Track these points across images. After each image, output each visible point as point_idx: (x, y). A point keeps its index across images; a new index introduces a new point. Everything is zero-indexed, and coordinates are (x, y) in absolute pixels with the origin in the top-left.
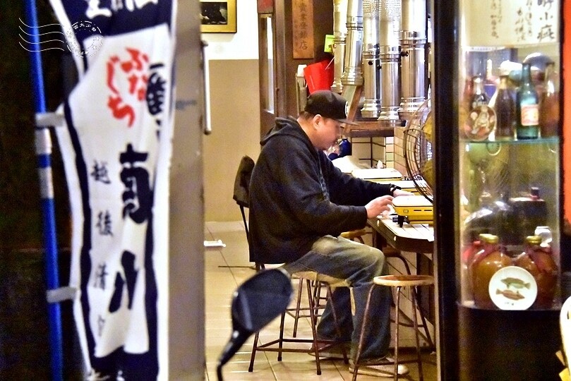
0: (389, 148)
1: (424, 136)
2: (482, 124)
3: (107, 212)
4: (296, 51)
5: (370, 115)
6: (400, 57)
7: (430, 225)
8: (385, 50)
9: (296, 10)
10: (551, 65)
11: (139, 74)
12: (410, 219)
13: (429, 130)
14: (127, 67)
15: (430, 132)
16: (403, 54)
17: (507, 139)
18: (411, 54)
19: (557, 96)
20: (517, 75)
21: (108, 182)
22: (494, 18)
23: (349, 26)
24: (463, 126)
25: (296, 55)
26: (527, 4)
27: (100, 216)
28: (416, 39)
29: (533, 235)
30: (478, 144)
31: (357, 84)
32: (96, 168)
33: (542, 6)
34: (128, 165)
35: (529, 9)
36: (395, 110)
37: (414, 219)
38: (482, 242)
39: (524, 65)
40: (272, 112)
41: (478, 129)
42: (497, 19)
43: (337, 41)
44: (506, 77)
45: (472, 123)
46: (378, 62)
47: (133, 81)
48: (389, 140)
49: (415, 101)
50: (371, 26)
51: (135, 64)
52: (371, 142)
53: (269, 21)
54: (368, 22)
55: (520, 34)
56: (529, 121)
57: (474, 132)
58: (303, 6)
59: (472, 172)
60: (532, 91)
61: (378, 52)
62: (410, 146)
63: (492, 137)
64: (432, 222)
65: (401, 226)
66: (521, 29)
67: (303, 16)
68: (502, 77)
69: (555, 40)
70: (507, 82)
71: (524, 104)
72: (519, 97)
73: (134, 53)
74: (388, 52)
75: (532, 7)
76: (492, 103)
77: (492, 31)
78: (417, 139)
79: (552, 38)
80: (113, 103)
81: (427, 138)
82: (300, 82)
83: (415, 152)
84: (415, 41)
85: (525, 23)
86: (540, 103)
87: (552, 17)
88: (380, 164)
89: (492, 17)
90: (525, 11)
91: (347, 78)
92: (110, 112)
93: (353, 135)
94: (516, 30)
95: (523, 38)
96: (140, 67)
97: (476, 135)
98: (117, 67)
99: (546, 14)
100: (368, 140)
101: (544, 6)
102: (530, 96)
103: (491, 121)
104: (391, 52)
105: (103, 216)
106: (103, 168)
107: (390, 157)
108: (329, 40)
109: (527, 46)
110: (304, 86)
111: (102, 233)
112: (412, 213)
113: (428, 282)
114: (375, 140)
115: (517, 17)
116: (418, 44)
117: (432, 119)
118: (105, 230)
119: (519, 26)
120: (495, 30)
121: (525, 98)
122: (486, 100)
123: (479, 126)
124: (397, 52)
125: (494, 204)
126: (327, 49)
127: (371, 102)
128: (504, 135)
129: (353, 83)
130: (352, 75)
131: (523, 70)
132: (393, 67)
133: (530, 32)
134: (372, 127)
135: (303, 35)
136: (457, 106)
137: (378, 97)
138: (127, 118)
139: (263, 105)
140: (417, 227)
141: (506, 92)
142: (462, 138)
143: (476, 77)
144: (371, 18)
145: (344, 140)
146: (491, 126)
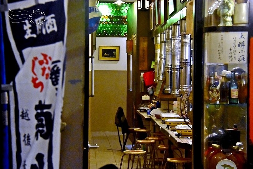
0: (175, 105)
1: (189, 101)
2: (214, 96)
3: (28, 134)
4: (141, 67)
5: (168, 92)
6: (180, 69)
7: (191, 138)
8: (174, 67)
9: (141, 52)
10: (244, 72)
11: (46, 66)
12: (183, 135)
13: (191, 98)
14: (41, 63)
15: (191, 99)
16: (181, 68)
17: (225, 103)
18: (184, 68)
19: (246, 85)
20: (229, 76)
21: (29, 120)
22: (220, 51)
23: (160, 57)
24: (206, 97)
25: (140, 69)
26: (234, 46)
27: (25, 136)
28: (187, 62)
29: (235, 145)
30: (212, 105)
31: (163, 80)
32: (23, 112)
33: (240, 47)
34: (39, 111)
35: (235, 48)
36: (177, 90)
37: (184, 135)
38: (213, 147)
39: (232, 72)
40: (131, 90)
41: (212, 99)
42: (221, 52)
43: (156, 64)
44: (225, 77)
45: (209, 96)
46: (171, 71)
47: (44, 69)
48: (175, 102)
49: (186, 87)
50: (169, 58)
51: (45, 61)
52: (168, 103)
53: (131, 56)
54: (168, 56)
55: (231, 59)
56: (234, 96)
57: (210, 100)
58: (143, 51)
59: (209, 117)
60: (236, 83)
61: (171, 67)
62: (183, 105)
63: (218, 102)
64: (191, 136)
65: (179, 137)
66: (231, 57)
67: (143, 54)
68: (223, 77)
69: (246, 61)
70: (224, 79)
71: (232, 89)
72: (230, 85)
73: (45, 56)
74: (175, 68)
75: (236, 47)
76: (218, 88)
77: (219, 57)
78: (186, 102)
79: (245, 61)
80: (34, 80)
81: (190, 102)
82: (142, 79)
83: (185, 108)
84: (186, 63)
85: (233, 53)
86: (239, 88)
87: (244, 52)
88: (171, 111)
89: (219, 51)
90: (233, 49)
91: (159, 78)
92: (32, 84)
93: (161, 100)
94: (229, 57)
95: (232, 60)
96: (47, 63)
97: (211, 101)
98: (37, 63)
99: (242, 50)
100: (167, 102)
101: (241, 47)
102: (235, 85)
103: (218, 95)
104: (176, 67)
105: (26, 136)
106: (26, 112)
107: (175, 109)
108: (153, 64)
109: (233, 64)
110: (143, 81)
111: (26, 145)
112: (183, 132)
113: (190, 161)
114: (170, 102)
115: (230, 51)
116: (187, 64)
117: (192, 94)
118: (27, 143)
119: (230, 55)
120: (220, 57)
121: (233, 86)
122: (216, 86)
123: (212, 97)
124: (179, 68)
125: (218, 131)
126: (152, 67)
127: (168, 87)
128: (223, 102)
129: (162, 80)
130: (161, 76)
131: (232, 74)
132: (177, 73)
133: (235, 58)
134: (168, 97)
135: (144, 61)
136: (203, 88)
137: (171, 85)
138: (40, 88)
139: (128, 88)
140: (185, 138)
141: (224, 83)
142: (205, 102)
143: (211, 76)
144: (169, 54)
145: (157, 102)
146: (218, 97)
